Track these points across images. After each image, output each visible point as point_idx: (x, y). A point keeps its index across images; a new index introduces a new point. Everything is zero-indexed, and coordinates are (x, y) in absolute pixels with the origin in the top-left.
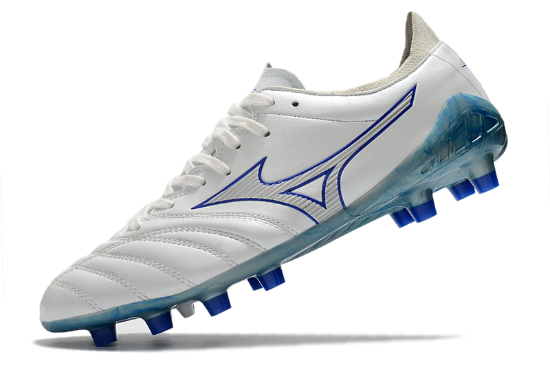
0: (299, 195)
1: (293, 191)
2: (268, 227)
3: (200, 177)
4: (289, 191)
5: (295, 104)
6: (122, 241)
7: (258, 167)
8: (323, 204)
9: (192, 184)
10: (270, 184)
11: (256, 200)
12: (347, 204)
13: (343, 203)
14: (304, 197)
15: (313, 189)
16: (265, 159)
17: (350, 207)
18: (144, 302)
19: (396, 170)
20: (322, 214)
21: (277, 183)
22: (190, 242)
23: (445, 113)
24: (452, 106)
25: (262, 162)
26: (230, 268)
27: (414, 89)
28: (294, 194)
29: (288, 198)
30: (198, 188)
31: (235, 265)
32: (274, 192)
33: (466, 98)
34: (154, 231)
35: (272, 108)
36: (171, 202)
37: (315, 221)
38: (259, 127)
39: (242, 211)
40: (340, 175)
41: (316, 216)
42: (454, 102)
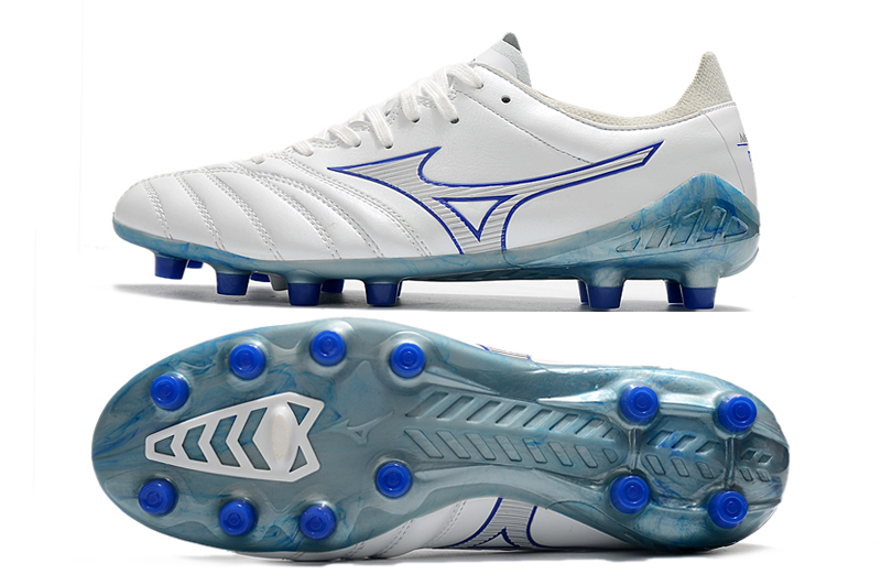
0: (453, 210)
1: (450, 203)
2: (399, 231)
3: (358, 135)
4: (445, 200)
5: (506, 100)
6: (235, 169)
7: (426, 155)
8: (478, 234)
9: (346, 139)
10: (428, 182)
11: (403, 193)
12: (508, 247)
13: (504, 243)
14: (458, 214)
15: (475, 212)
16: (438, 148)
17: (511, 251)
18: (219, 251)
19: (587, 232)
20: (470, 244)
21: (437, 184)
22: (302, 206)
23: (681, 191)
24: (695, 187)
25: (432, 152)
26: (332, 258)
27: (656, 146)
28: (449, 206)
29: (440, 209)
30: (350, 147)
31: (337, 258)
32: (427, 193)
33: (718, 184)
34: (273, 174)
35: (477, 93)
36: (312, 149)
37: (460, 250)
38: (449, 108)
39: (380, 199)
40: (515, 208)
41: (463, 244)
42: (699, 182)
